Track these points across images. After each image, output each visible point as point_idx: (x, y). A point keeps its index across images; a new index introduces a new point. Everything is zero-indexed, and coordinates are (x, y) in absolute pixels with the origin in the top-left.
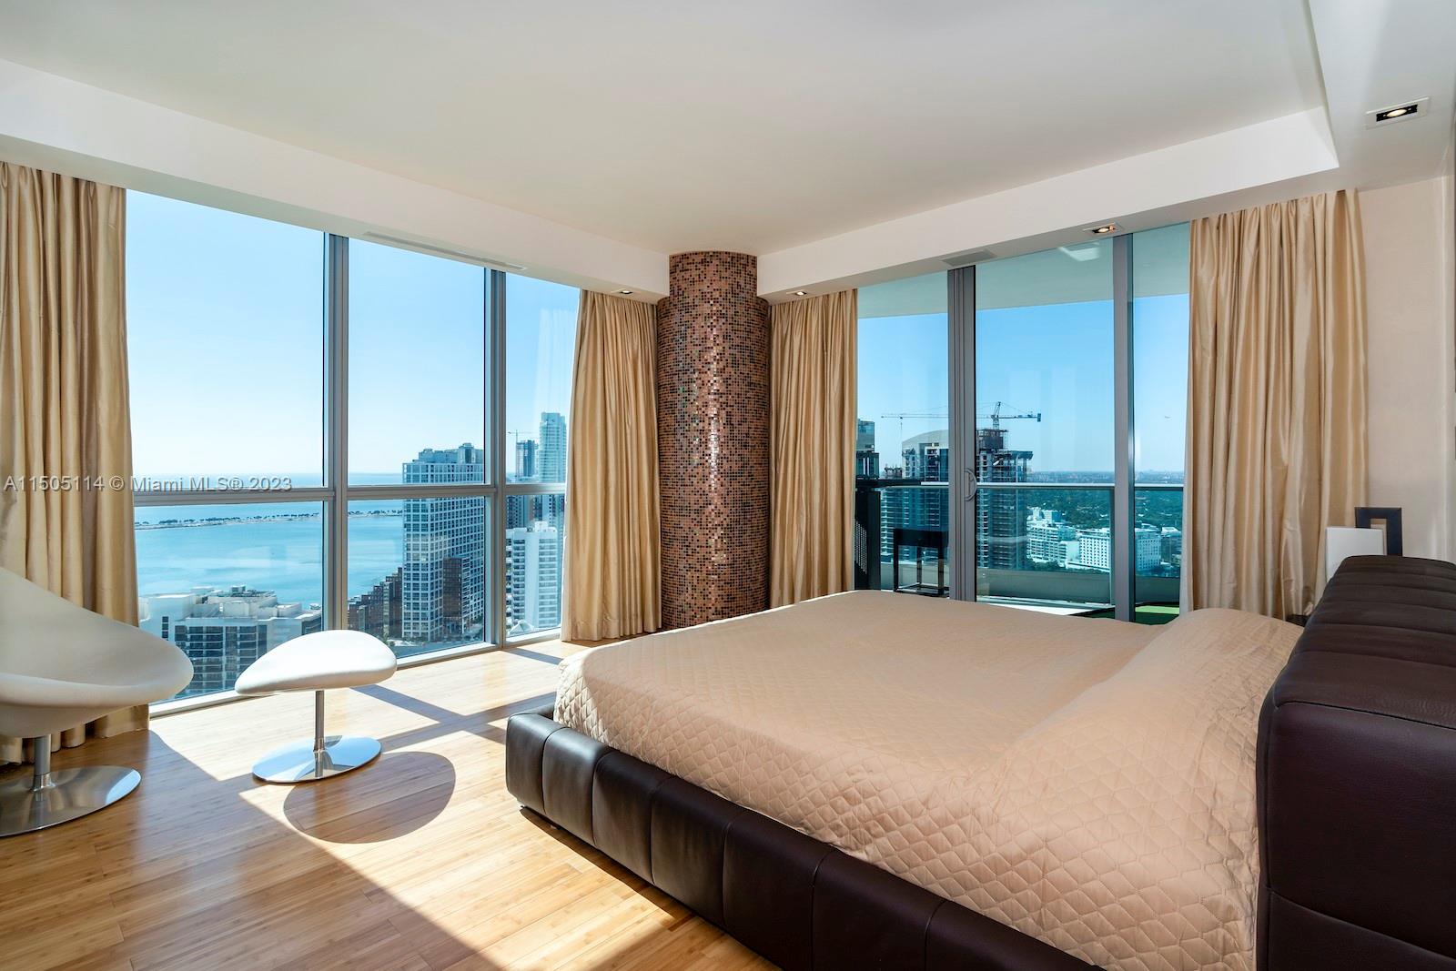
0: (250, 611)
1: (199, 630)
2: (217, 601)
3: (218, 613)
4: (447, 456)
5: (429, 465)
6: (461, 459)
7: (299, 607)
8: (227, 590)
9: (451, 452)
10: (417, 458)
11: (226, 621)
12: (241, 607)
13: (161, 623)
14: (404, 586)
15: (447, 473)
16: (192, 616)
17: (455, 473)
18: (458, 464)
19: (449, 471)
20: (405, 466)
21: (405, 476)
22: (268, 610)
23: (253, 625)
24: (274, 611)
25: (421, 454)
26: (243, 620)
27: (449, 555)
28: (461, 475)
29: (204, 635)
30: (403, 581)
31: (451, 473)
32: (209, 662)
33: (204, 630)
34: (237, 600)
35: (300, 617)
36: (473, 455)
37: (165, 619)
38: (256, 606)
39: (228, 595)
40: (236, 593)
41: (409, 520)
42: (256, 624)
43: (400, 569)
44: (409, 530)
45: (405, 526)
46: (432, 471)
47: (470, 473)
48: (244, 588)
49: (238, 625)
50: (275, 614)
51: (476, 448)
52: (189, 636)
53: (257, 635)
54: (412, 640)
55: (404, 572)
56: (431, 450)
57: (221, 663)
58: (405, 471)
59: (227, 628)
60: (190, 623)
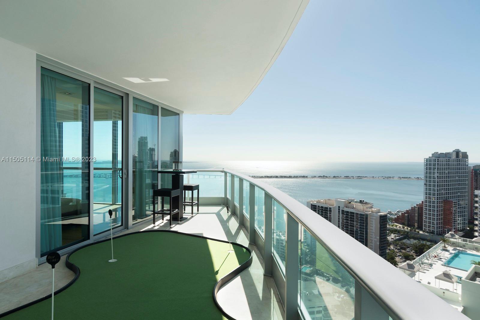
0: (363, 208)
1: (348, 212)
2: (353, 204)
3: (353, 208)
4: (447, 155)
5: (437, 159)
6: (454, 157)
7: (379, 210)
8: (359, 201)
9: (448, 153)
10: (431, 156)
11: (355, 211)
12: (360, 207)
13: (338, 208)
14: (424, 209)
15: (446, 163)
16: (346, 207)
17: (450, 163)
18: (452, 159)
19: (447, 162)
20: (425, 159)
21: (425, 163)
22: (369, 209)
23: (364, 214)
24: (371, 210)
25: (433, 154)
26: (360, 212)
27: (446, 199)
28: (453, 164)
29: (349, 214)
30: (424, 207)
31: (448, 163)
32: (351, 223)
33: (349, 212)
34: (360, 204)
35: (379, 214)
36: (461, 155)
37: (339, 207)
38: (365, 207)
39: (359, 202)
40: (361, 202)
41: (426, 182)
42: (365, 214)
43: (422, 202)
44: (426, 186)
45: (425, 184)
46: (438, 162)
47: (458, 163)
48: (363, 201)
49: (359, 213)
50: (371, 211)
51: (462, 151)
52: (345, 213)
53: (365, 218)
54: (427, 232)
55: (424, 203)
56: (438, 153)
57: (354, 224)
58: (425, 161)
59: (356, 213)
60: (346, 209)
